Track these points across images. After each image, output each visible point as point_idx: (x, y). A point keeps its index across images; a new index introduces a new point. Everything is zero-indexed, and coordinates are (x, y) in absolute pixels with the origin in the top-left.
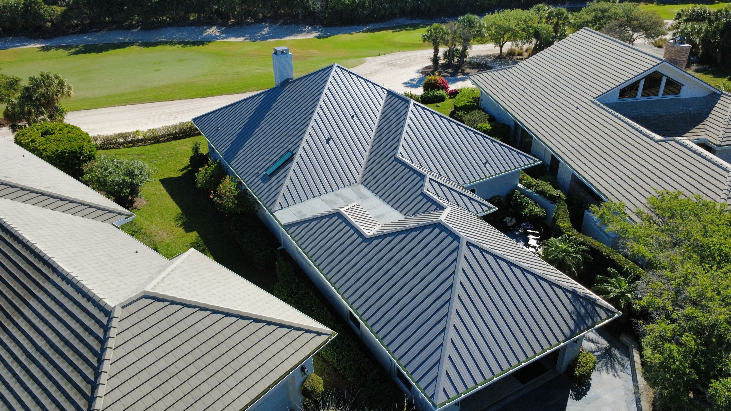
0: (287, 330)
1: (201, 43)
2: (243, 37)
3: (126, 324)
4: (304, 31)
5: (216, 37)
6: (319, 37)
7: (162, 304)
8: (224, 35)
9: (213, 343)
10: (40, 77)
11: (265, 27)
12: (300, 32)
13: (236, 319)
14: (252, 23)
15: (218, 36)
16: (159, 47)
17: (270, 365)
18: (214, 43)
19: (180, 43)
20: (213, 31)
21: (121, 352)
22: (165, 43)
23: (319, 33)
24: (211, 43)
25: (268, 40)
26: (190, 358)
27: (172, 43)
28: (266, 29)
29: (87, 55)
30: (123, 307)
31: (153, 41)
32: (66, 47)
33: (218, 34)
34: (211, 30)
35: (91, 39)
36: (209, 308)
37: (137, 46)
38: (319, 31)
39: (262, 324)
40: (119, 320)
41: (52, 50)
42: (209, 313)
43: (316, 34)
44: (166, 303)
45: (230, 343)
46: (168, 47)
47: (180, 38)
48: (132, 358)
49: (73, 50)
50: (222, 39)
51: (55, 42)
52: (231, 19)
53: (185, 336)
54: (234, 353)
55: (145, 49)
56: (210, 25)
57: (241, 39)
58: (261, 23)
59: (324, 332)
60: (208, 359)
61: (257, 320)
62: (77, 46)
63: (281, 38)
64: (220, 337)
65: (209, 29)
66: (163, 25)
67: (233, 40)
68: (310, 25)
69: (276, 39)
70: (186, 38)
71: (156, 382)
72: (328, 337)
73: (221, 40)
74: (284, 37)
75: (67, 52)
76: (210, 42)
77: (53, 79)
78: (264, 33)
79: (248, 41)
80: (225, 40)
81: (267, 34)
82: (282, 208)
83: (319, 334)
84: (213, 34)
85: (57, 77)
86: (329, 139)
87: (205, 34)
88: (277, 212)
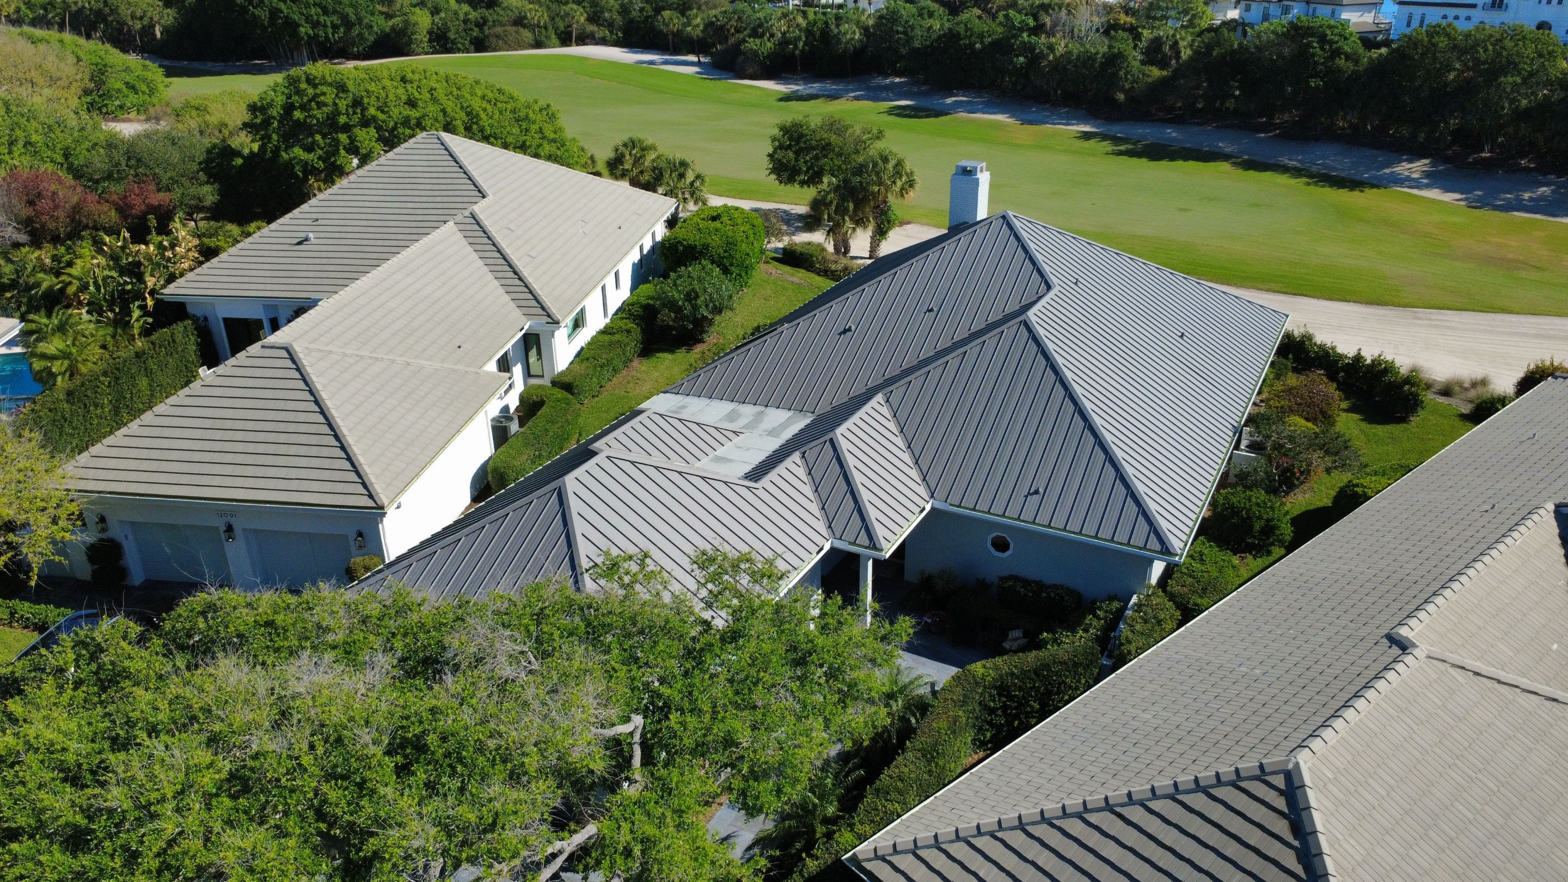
0: (349, 467)
1: (1354, 184)
2: (1462, 193)
3: (251, 362)
5: (1403, 181)
7: (289, 365)
8: (1425, 181)
9: (283, 427)
10: (877, 155)
11: (1546, 185)
13: (324, 422)
14: (1527, 170)
15: (1413, 179)
16: (1267, 176)
17: (294, 485)
18: (1382, 190)
19: (1311, 176)
20: (1416, 168)
21: (220, 381)
22: (1285, 169)
24: (1375, 190)
25: (1516, 213)
27: (1297, 172)
28: (1545, 189)
29: (1134, 160)
30: (264, 347)
31: (1272, 161)
32: (1115, 140)
33: (1415, 176)
34: (1411, 166)
35: (1174, 135)
36: (317, 394)
37: (1233, 163)
39: (335, 444)
40: (249, 355)
41: (1093, 141)
42: (312, 398)
44: (293, 366)
45: (294, 438)
46: (1283, 180)
47: (1326, 168)
49: (1122, 148)
50: (1410, 187)
51: (1118, 130)
52: (1483, 151)
53: (272, 405)
54: (283, 449)
55: (1240, 172)
56: (1416, 154)
57: (1449, 197)
58: (1545, 174)
59: (375, 498)
60: (262, 437)
61: (337, 436)
62: (1133, 144)
63: (1555, 216)
65: (1410, 161)
66: (1330, 136)
67: (1434, 194)
69: (1538, 216)
70: (1336, 170)
71: (210, 423)
72: (375, 505)
73: (1405, 189)
74: (1562, 216)
75: (1110, 148)
76: (1373, 186)
77: (890, 166)
78: (1526, 196)
79: (1463, 203)
80: (1415, 192)
81: (1531, 199)
82: (678, 393)
83: (371, 496)
84: (1406, 173)
85: (899, 164)
86: (850, 329)
87: (1387, 171)
88: (667, 395)
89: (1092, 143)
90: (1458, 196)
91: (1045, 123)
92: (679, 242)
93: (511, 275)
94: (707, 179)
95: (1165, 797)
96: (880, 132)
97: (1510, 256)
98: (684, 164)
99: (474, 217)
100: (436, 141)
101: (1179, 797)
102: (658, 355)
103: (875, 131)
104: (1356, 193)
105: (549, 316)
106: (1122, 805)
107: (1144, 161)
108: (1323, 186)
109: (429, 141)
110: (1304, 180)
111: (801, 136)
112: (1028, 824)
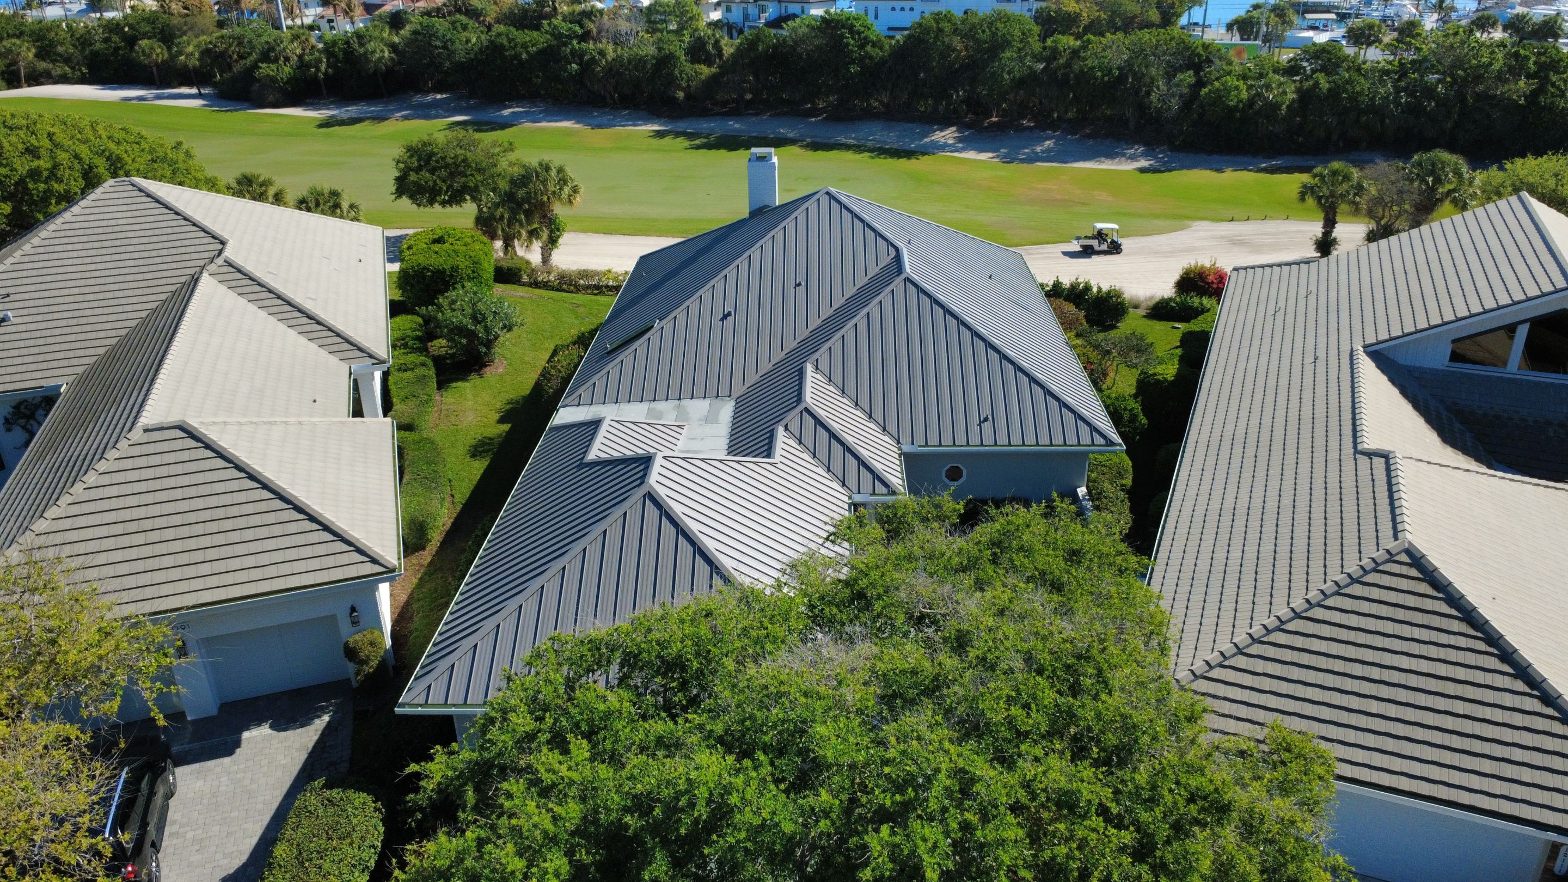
0: (331, 537)
1: (909, 154)
2: (994, 152)
3: (136, 451)
4: (1124, 155)
5: (943, 147)
6: (1142, 170)
7: (193, 443)
8: (960, 145)
9: (220, 513)
10: (537, 165)
11: (1050, 139)
12: (1111, 155)
13: (273, 496)
14: (1029, 128)
15: (950, 145)
16: (834, 154)
17: (272, 571)
18: (932, 157)
19: (871, 150)
20: (947, 135)
21: (106, 479)
22: (847, 147)
23: (1151, 162)
24: (926, 157)
25: (1039, 164)
26: (177, 520)
27: (858, 148)
28: (1048, 142)
29: (713, 152)
30: (146, 431)
31: (832, 141)
32: (690, 136)
33: (951, 142)
34: (943, 134)
35: (737, 126)
36: (247, 469)
37: (800, 146)
38: (1155, 157)
39: (302, 516)
40: (130, 443)
41: (667, 139)
42: (243, 475)
43: (1144, 163)
44: (200, 445)
45: (242, 522)
46: (849, 156)
47: (879, 142)
48: (114, 491)
49: (698, 142)
50: (951, 152)
51: (681, 126)
52: (992, 116)
53: (192, 492)
54: (235, 536)
55: (810, 154)
56: (945, 124)
57: (984, 156)
58: (1044, 130)
59: (381, 561)
60: (199, 529)
61: (298, 509)
62: (705, 138)
63: (1066, 163)
64: (234, 511)
65: (942, 130)
66: (868, 115)
67: (971, 155)
68: (1146, 144)
69: (1054, 164)
70: (887, 143)
71: (119, 529)
72: (384, 570)
73: (948, 154)
74: (1071, 162)
75: (687, 143)
76: (924, 154)
77: (553, 173)
78: (1038, 149)
79: (997, 160)
80: (956, 154)
81: (1043, 152)
82: (579, 405)
83: (374, 561)
84: (943, 140)
85: (560, 170)
86: (729, 314)
87: (927, 140)
88: (568, 408)
89: (667, 140)
90: (990, 155)
91: (615, 126)
92: (424, 268)
93: (305, 320)
94: (361, 207)
95: (1333, 595)
96: (511, 144)
97: (1058, 197)
98: (335, 194)
99: (230, 265)
100: (131, 188)
101: (1343, 591)
102: (454, 385)
103: (506, 145)
104: (913, 161)
105: (371, 356)
106: (1306, 611)
107: (723, 152)
108: (885, 158)
109: (121, 189)
110: (867, 154)
111: (432, 154)
112: (1244, 648)
